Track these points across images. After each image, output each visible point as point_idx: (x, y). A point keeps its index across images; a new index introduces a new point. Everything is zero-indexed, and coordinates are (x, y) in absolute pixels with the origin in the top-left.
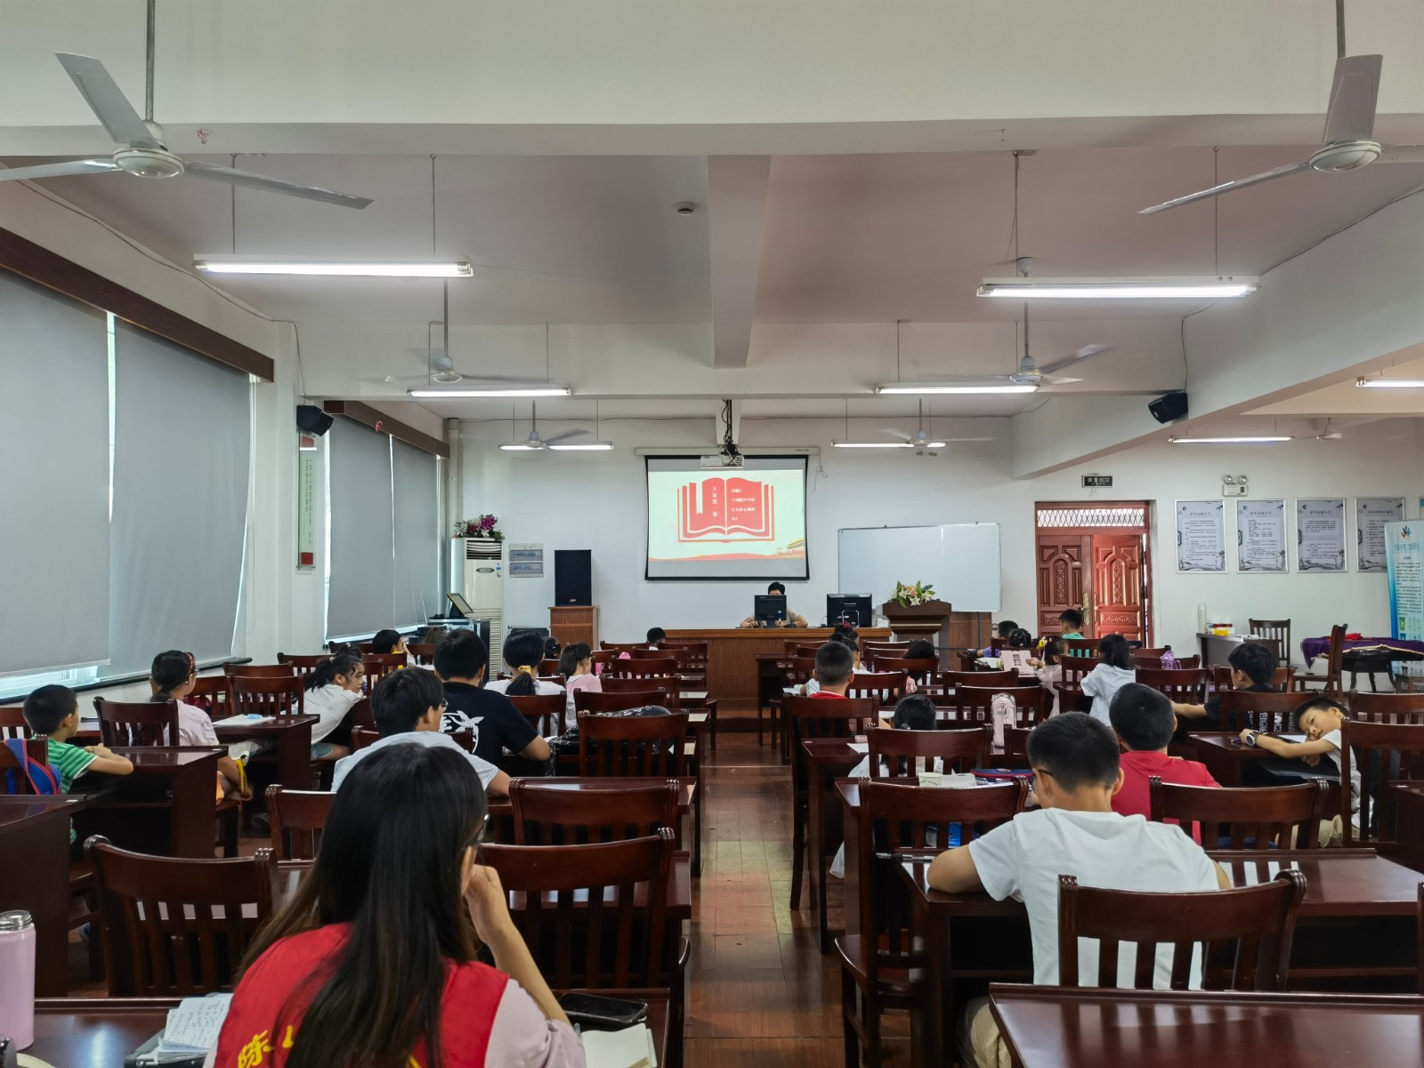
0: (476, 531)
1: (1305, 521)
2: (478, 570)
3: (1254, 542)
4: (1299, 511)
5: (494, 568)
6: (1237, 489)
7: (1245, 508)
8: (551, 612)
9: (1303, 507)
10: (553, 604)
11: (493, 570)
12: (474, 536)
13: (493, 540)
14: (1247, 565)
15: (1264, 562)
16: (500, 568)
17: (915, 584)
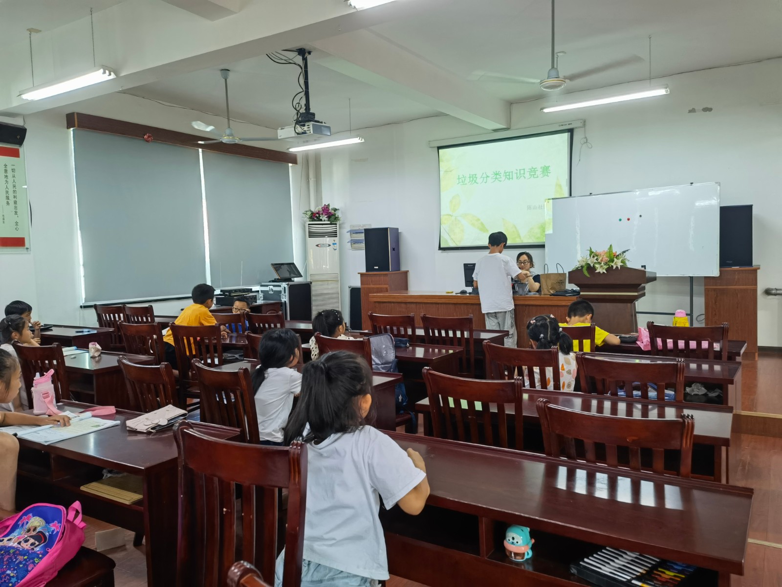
0: (316, 217)
2: (317, 246)
5: (331, 244)
8: (361, 277)
10: (364, 271)
11: (329, 245)
12: (315, 221)
13: (329, 222)
16: (336, 244)
17: (606, 249)
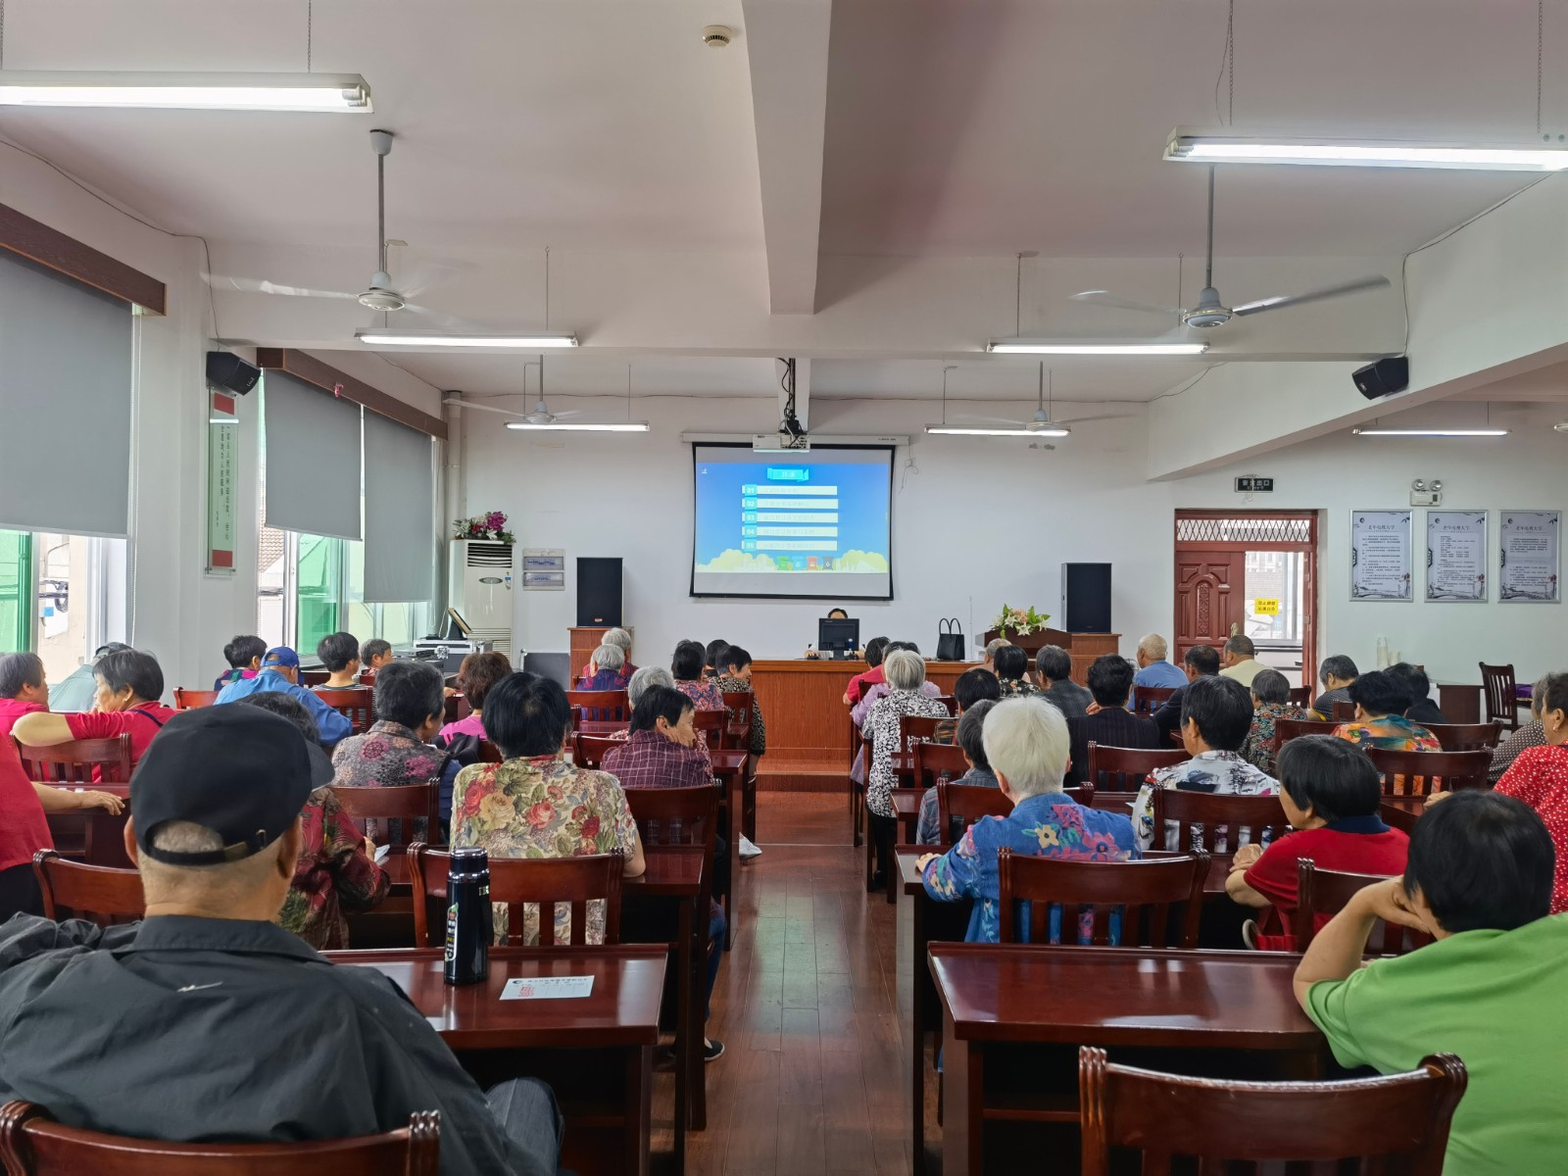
0: (481, 532)
1: (1510, 538)
2: (482, 580)
3: (1447, 564)
4: (1503, 527)
5: (503, 578)
6: (1428, 497)
7: (1437, 520)
8: (572, 634)
9: (1508, 520)
10: (574, 625)
11: (501, 581)
12: (477, 538)
13: (502, 543)
14: (1437, 593)
15: (1457, 589)
16: (510, 579)
17: (1026, 611)
